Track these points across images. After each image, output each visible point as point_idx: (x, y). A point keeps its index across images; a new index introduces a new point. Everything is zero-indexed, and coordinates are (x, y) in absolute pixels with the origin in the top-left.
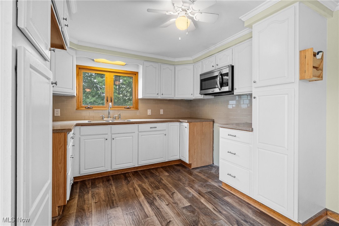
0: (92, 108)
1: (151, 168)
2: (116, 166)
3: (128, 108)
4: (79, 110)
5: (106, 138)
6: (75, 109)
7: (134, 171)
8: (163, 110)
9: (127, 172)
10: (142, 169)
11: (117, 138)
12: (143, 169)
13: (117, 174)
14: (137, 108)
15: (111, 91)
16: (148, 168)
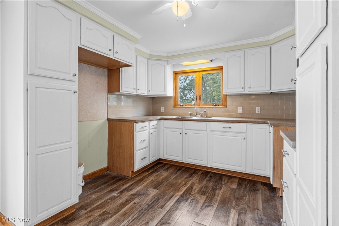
0: (185, 106)
1: (227, 174)
2: (189, 159)
3: (215, 106)
4: (176, 107)
5: (181, 132)
6: (173, 106)
7: (207, 171)
8: (260, 108)
9: (200, 169)
10: (216, 172)
11: (189, 134)
12: (218, 172)
13: (192, 167)
14: (225, 106)
15: (200, 90)
16: (224, 174)
